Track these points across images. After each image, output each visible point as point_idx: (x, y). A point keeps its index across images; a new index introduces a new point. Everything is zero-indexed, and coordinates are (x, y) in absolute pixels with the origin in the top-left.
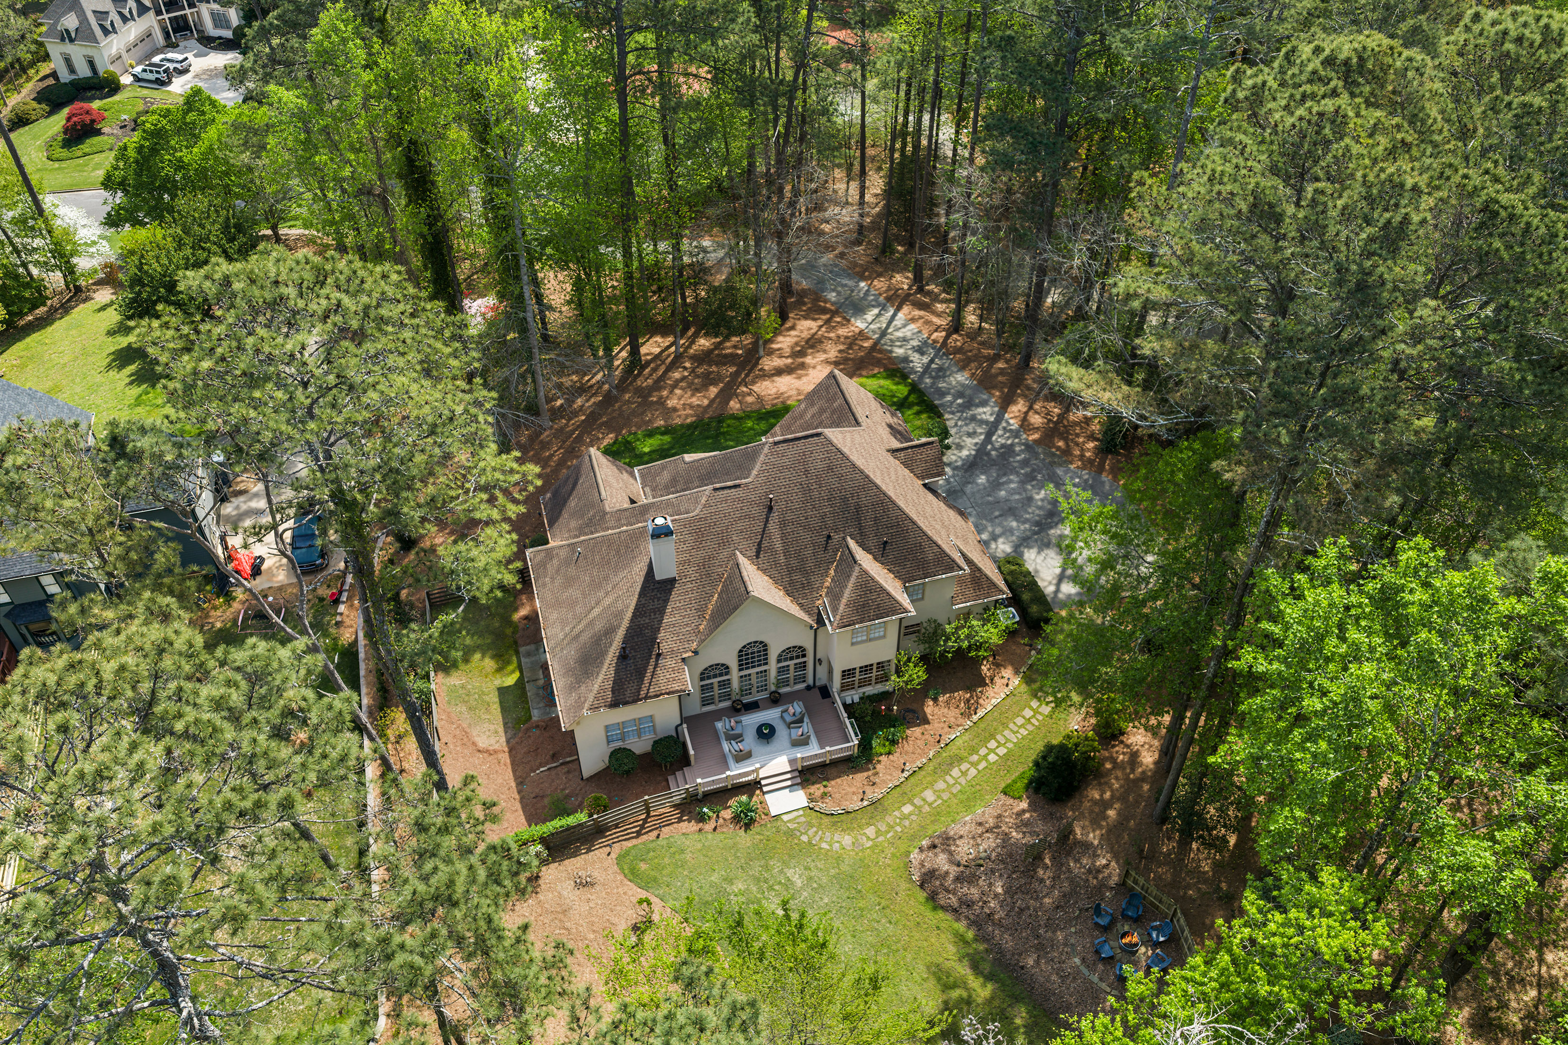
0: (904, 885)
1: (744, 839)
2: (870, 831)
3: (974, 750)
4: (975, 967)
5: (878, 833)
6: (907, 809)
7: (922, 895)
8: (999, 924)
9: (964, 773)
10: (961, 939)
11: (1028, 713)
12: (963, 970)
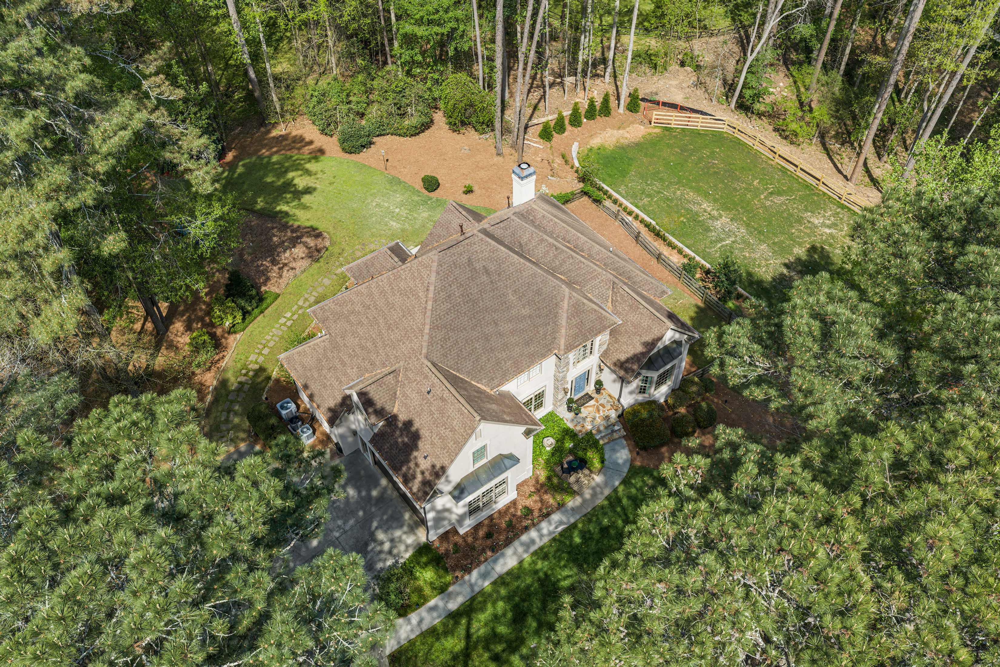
0: (332, 231)
7: (321, 229)
8: (274, 228)
10: (296, 221)
12: (292, 212)
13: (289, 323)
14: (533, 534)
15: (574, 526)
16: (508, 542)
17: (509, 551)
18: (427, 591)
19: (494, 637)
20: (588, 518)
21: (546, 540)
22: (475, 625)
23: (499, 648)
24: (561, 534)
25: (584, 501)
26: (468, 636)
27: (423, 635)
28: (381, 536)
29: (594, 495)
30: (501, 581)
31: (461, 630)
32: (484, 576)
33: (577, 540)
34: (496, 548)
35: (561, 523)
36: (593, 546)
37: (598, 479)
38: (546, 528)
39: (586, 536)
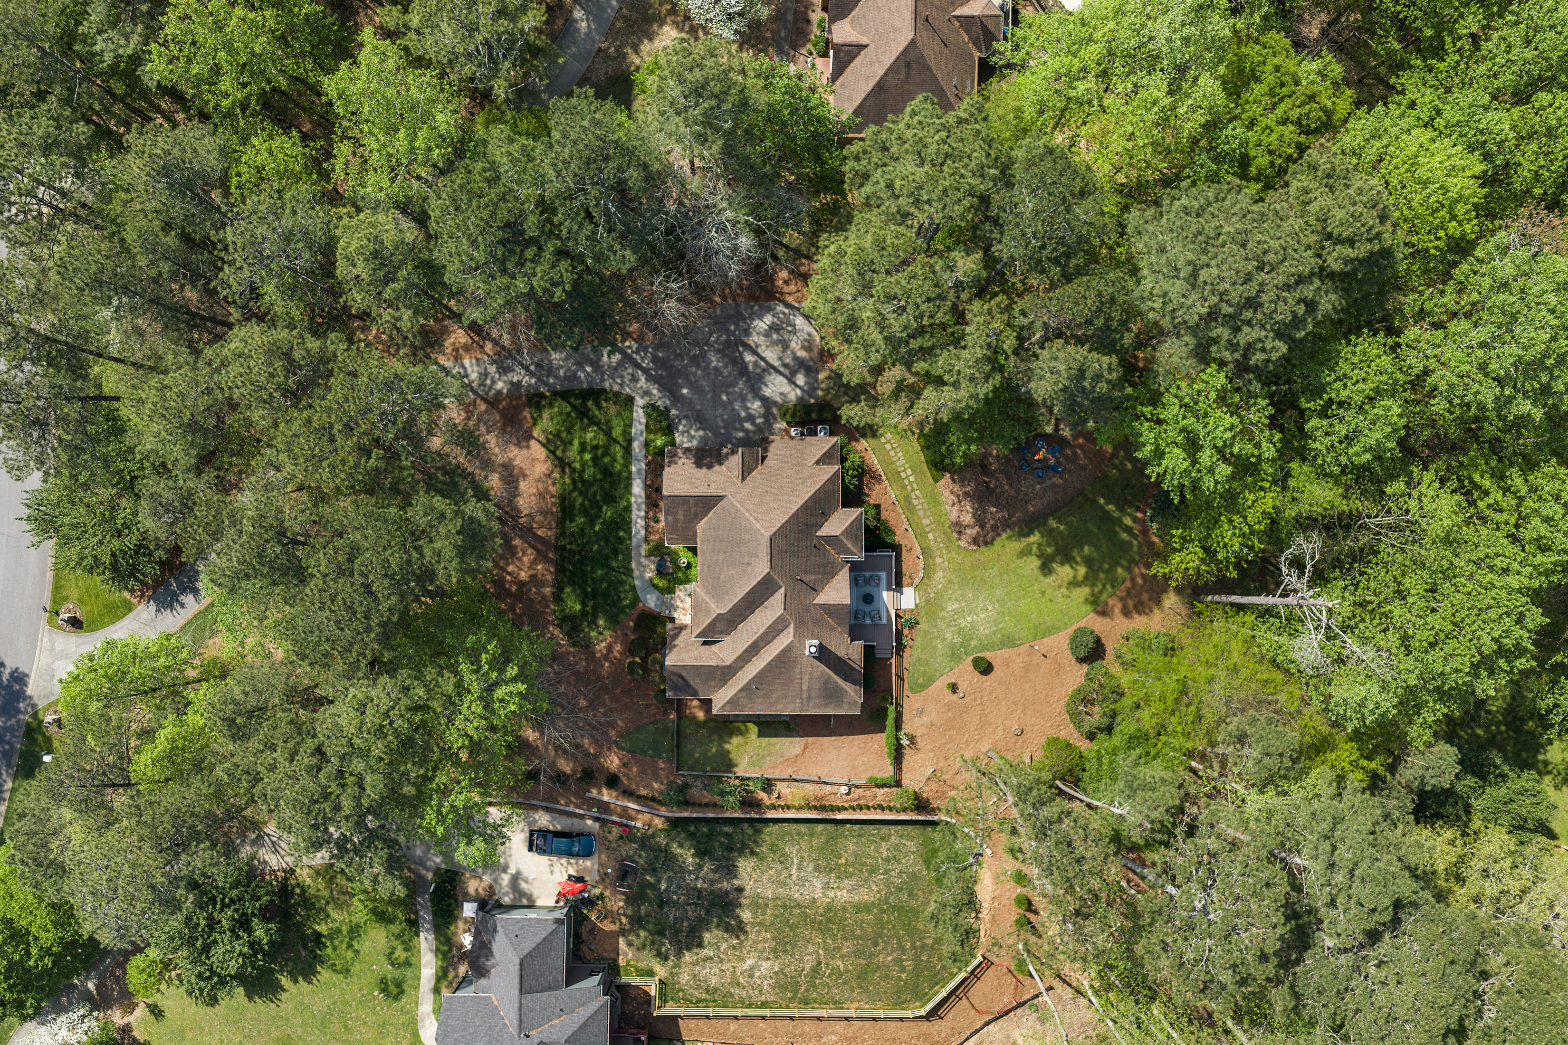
0: (977, 555)
1: (923, 625)
2: (938, 560)
3: (904, 487)
4: (1027, 535)
5: (941, 556)
6: (931, 536)
7: (983, 548)
8: (1010, 516)
9: (917, 498)
10: (1009, 538)
11: (888, 446)
12: (1024, 542)
13: (903, 475)
14: (643, 514)
15: (630, 538)
16: (647, 497)
17: (643, 494)
18: (652, 436)
19: (606, 453)
20: (628, 550)
21: (634, 517)
22: (618, 448)
23: (600, 452)
24: (630, 529)
25: (640, 556)
26: (616, 441)
27: (631, 420)
28: (701, 433)
29: (639, 564)
30: (629, 478)
31: (620, 439)
32: (639, 470)
33: (622, 534)
34: (647, 487)
35: (638, 533)
36: (612, 540)
37: (649, 575)
38: (641, 523)
39: (621, 540)
